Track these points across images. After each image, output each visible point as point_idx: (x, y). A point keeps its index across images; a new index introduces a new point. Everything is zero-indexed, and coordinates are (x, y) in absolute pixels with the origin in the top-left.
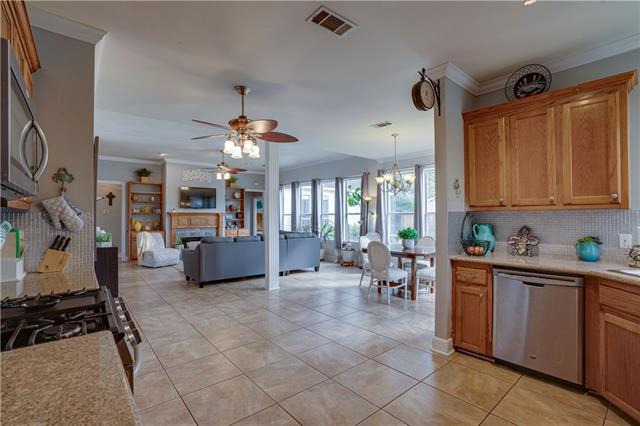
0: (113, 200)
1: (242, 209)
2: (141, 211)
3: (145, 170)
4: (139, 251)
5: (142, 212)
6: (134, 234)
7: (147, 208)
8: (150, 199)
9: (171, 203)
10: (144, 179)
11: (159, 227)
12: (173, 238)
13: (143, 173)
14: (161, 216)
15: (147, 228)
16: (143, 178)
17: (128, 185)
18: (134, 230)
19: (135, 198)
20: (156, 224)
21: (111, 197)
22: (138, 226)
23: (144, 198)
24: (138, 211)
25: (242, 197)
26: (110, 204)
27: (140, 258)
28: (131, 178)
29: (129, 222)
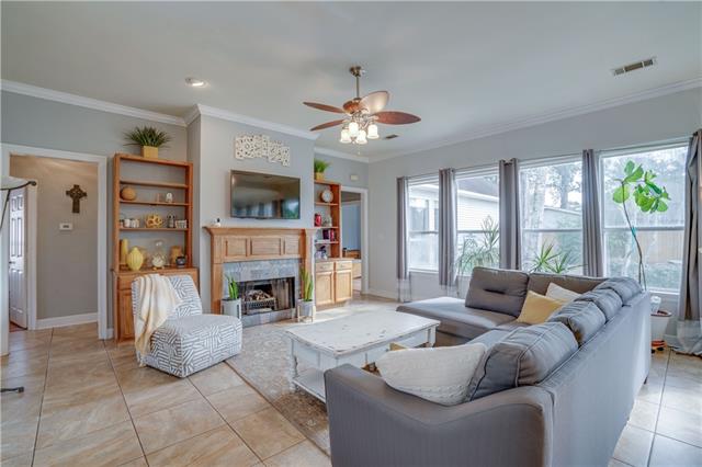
0: (83, 202)
1: (336, 223)
2: (143, 223)
3: (152, 133)
4: (138, 331)
5: (145, 228)
6: (125, 278)
7: (157, 217)
8: (163, 198)
9: (211, 205)
10: (150, 152)
11: (183, 260)
12: (215, 286)
13: (146, 138)
14: (187, 234)
15: (158, 262)
16: (147, 149)
17: (114, 164)
18: (126, 268)
19: (130, 193)
20: (177, 253)
21: (77, 194)
22: (136, 259)
23: (151, 196)
24: (135, 224)
25: (335, 200)
26: (76, 209)
27: (141, 348)
28: (119, 147)
29: (116, 249)
